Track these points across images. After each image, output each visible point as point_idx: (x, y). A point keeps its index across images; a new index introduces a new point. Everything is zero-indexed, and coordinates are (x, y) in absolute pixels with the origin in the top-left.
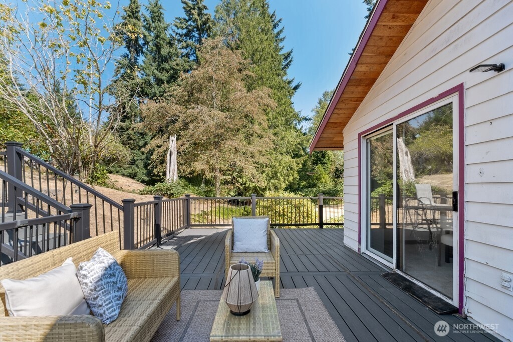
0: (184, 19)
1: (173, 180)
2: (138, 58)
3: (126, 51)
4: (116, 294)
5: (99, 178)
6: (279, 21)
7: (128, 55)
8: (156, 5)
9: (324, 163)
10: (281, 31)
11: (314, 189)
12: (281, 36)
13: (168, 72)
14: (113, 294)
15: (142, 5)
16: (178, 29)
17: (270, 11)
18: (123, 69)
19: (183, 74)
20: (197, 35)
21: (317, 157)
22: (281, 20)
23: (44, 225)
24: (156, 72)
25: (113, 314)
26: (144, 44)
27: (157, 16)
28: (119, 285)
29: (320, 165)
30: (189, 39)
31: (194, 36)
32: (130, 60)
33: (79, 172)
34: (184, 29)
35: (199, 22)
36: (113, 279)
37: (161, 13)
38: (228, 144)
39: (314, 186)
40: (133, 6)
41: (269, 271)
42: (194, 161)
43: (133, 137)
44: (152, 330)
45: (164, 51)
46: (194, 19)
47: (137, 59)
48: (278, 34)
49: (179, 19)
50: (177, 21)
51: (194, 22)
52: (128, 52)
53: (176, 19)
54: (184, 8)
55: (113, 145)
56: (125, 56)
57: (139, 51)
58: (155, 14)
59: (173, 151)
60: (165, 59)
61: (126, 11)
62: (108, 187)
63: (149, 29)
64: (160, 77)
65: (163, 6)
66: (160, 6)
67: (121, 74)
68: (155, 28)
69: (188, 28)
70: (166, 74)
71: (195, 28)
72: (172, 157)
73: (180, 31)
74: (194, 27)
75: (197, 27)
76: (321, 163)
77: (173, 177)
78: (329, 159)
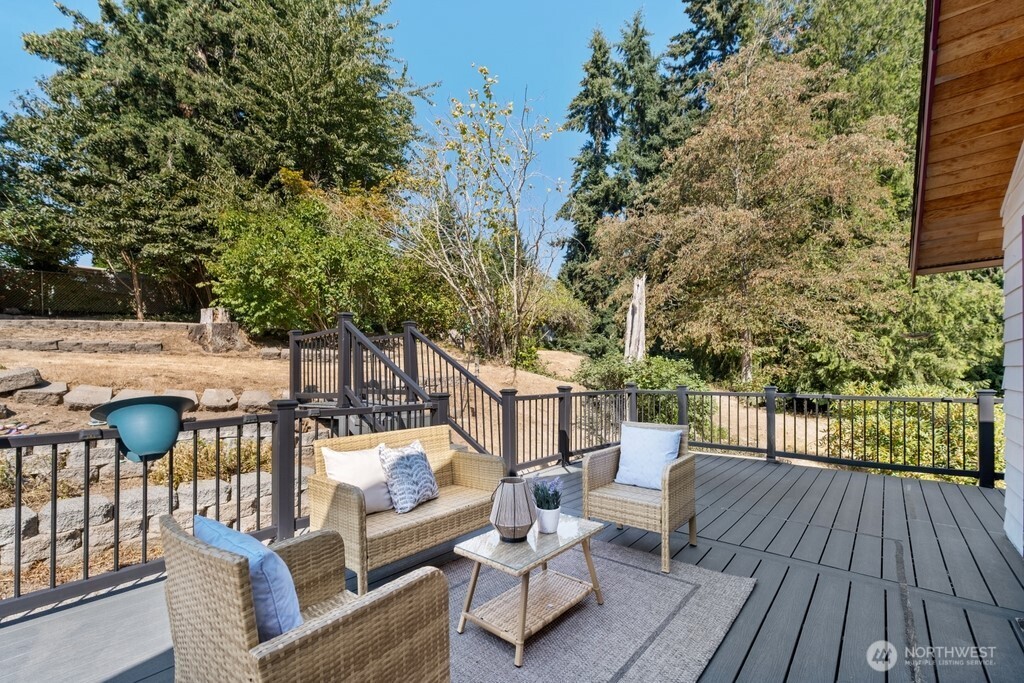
0: (687, 33)
1: (634, 359)
2: (608, 143)
3: (589, 138)
4: (411, 487)
5: (525, 358)
7: (591, 144)
8: (636, 34)
14: (406, 486)
15: (611, 46)
16: (676, 59)
18: (584, 171)
19: (668, 153)
20: (717, 53)
23: (410, 413)
24: (637, 158)
25: (405, 505)
26: (616, 115)
27: (637, 51)
28: (414, 479)
30: (701, 69)
31: (711, 58)
32: (595, 151)
33: (501, 351)
34: (688, 53)
35: (721, 23)
36: (408, 471)
37: (644, 44)
38: (758, 278)
40: (598, 55)
41: (650, 521)
42: (690, 319)
43: (600, 285)
44: (439, 536)
45: (651, 114)
46: (708, 23)
47: (606, 145)
49: (678, 37)
50: (676, 43)
51: (708, 29)
52: (591, 139)
53: (672, 40)
54: (688, 10)
55: (562, 303)
56: (587, 148)
57: (609, 129)
58: (633, 52)
59: (637, 306)
60: (654, 129)
61: (587, 70)
62: (536, 372)
63: (623, 85)
64: (644, 165)
65: (648, 30)
66: (643, 30)
67: (582, 180)
68: (633, 78)
69: (698, 48)
71: (712, 39)
72: (636, 316)
73: (681, 62)
74: (710, 39)
75: (717, 37)
77: (637, 353)
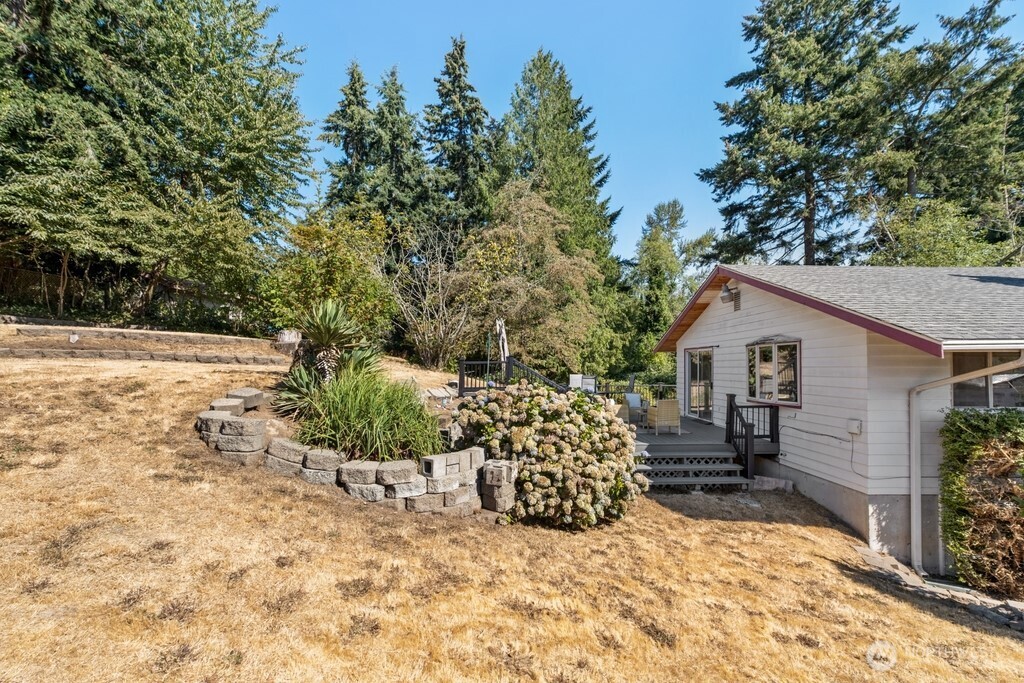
6: (588, 111)
9: (658, 331)
10: (590, 126)
11: (643, 374)
12: (591, 132)
13: (412, 190)
17: (574, 96)
20: (455, 130)
21: (646, 320)
22: (590, 108)
29: (650, 334)
31: (452, 132)
35: (463, 113)
39: (642, 368)
45: (408, 159)
48: (586, 130)
49: (430, 106)
54: (439, 91)
57: (362, 153)
68: (394, 123)
70: (411, 194)
76: (652, 331)
78: (665, 324)
